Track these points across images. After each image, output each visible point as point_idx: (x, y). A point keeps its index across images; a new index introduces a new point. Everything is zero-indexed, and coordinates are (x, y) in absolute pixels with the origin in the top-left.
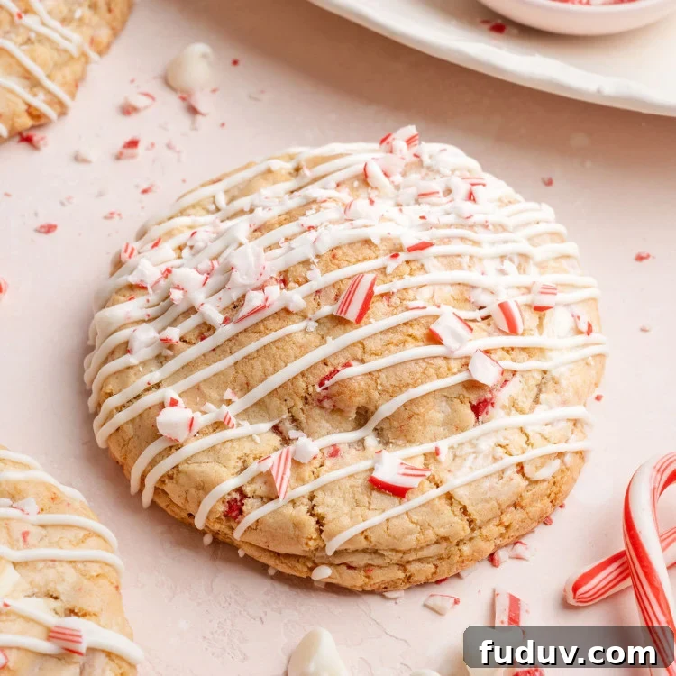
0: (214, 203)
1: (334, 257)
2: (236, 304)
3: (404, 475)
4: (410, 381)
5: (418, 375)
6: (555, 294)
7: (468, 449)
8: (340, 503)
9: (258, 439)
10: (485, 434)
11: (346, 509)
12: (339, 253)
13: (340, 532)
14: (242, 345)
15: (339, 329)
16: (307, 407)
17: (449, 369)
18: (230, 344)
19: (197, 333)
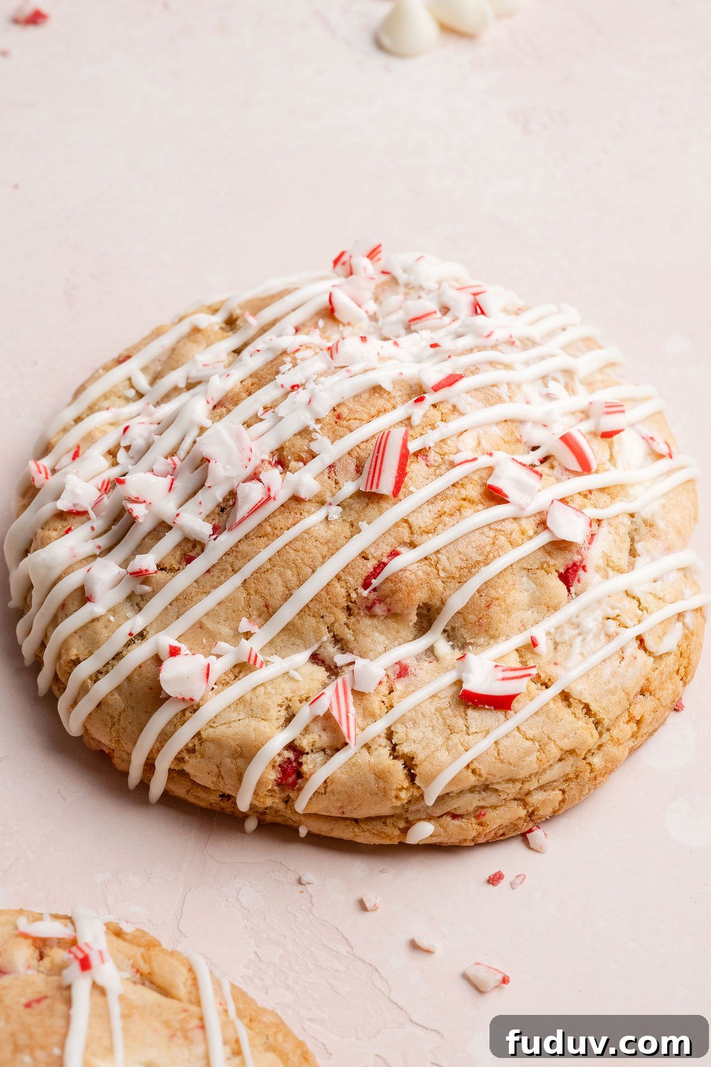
0: (132, 386)
1: (339, 417)
2: (222, 505)
3: (504, 679)
4: (480, 558)
5: (488, 548)
6: (623, 412)
7: (570, 632)
8: (429, 734)
9: (297, 676)
10: (587, 608)
11: (439, 740)
12: (344, 411)
13: (439, 772)
14: (248, 558)
15: (372, 510)
16: (353, 619)
17: (523, 533)
18: (230, 559)
19: (178, 554)
